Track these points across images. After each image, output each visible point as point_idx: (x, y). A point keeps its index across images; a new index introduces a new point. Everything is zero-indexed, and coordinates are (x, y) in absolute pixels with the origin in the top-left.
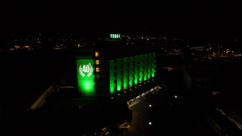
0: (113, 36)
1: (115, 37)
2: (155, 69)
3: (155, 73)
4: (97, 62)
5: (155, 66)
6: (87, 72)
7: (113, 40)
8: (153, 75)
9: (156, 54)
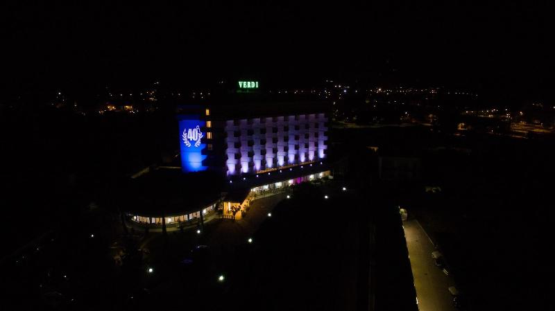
0: (244, 85)
1: (249, 86)
2: (325, 144)
3: (325, 152)
4: (209, 124)
5: (326, 138)
6: (194, 140)
7: (248, 91)
8: (322, 155)
9: (325, 117)
